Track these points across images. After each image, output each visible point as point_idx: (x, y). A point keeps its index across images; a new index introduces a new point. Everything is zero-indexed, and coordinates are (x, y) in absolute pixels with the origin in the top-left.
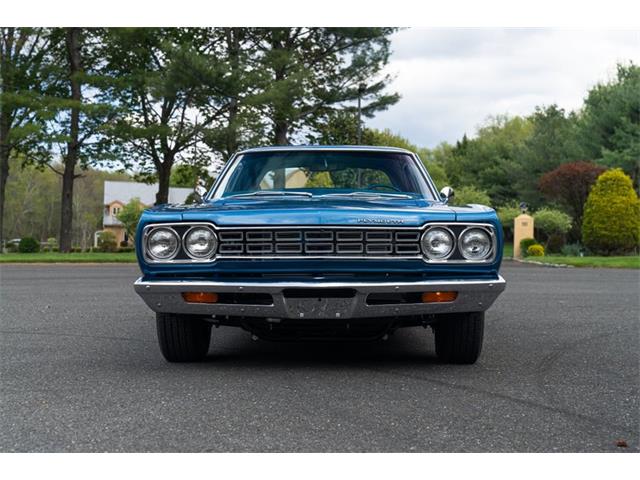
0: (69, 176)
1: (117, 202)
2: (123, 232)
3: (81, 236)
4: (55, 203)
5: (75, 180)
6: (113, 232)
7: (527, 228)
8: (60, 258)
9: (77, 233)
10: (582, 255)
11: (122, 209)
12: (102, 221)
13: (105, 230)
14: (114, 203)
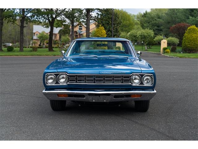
0: (22, 27)
1: (37, 32)
2: (39, 41)
3: (26, 42)
4: (18, 31)
5: (24, 28)
6: (36, 41)
7: (165, 44)
8: (20, 54)
9: (25, 41)
10: (182, 53)
11: (39, 34)
12: (33, 38)
13: (34, 41)
14: (36, 32)
